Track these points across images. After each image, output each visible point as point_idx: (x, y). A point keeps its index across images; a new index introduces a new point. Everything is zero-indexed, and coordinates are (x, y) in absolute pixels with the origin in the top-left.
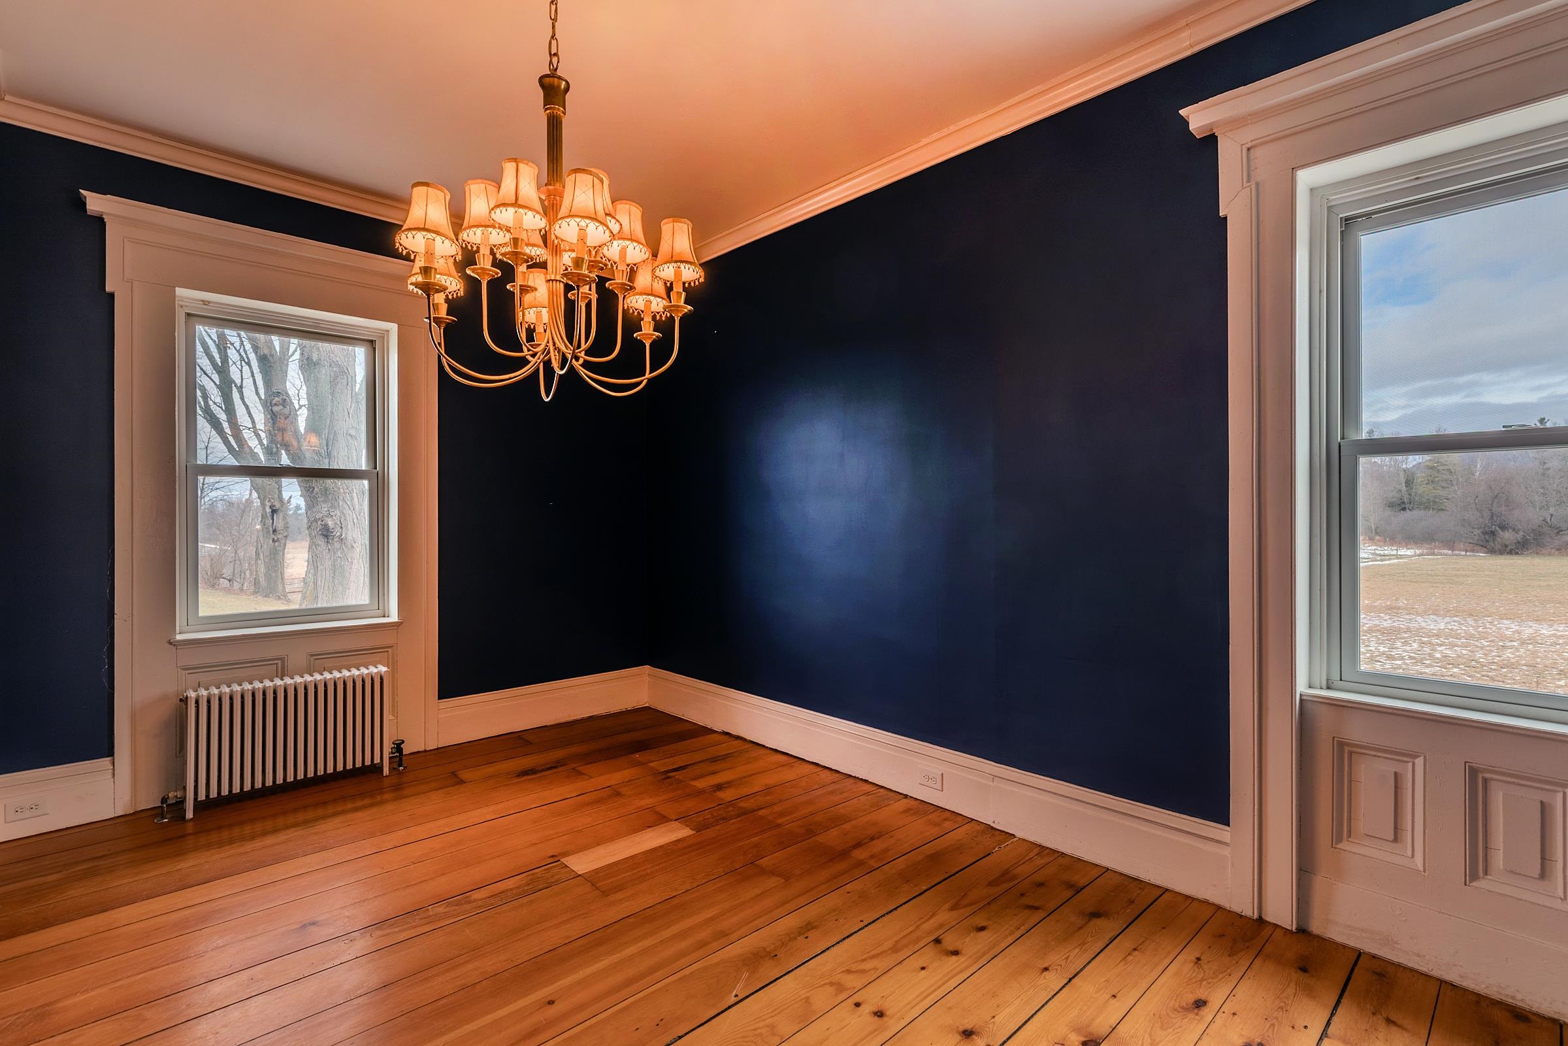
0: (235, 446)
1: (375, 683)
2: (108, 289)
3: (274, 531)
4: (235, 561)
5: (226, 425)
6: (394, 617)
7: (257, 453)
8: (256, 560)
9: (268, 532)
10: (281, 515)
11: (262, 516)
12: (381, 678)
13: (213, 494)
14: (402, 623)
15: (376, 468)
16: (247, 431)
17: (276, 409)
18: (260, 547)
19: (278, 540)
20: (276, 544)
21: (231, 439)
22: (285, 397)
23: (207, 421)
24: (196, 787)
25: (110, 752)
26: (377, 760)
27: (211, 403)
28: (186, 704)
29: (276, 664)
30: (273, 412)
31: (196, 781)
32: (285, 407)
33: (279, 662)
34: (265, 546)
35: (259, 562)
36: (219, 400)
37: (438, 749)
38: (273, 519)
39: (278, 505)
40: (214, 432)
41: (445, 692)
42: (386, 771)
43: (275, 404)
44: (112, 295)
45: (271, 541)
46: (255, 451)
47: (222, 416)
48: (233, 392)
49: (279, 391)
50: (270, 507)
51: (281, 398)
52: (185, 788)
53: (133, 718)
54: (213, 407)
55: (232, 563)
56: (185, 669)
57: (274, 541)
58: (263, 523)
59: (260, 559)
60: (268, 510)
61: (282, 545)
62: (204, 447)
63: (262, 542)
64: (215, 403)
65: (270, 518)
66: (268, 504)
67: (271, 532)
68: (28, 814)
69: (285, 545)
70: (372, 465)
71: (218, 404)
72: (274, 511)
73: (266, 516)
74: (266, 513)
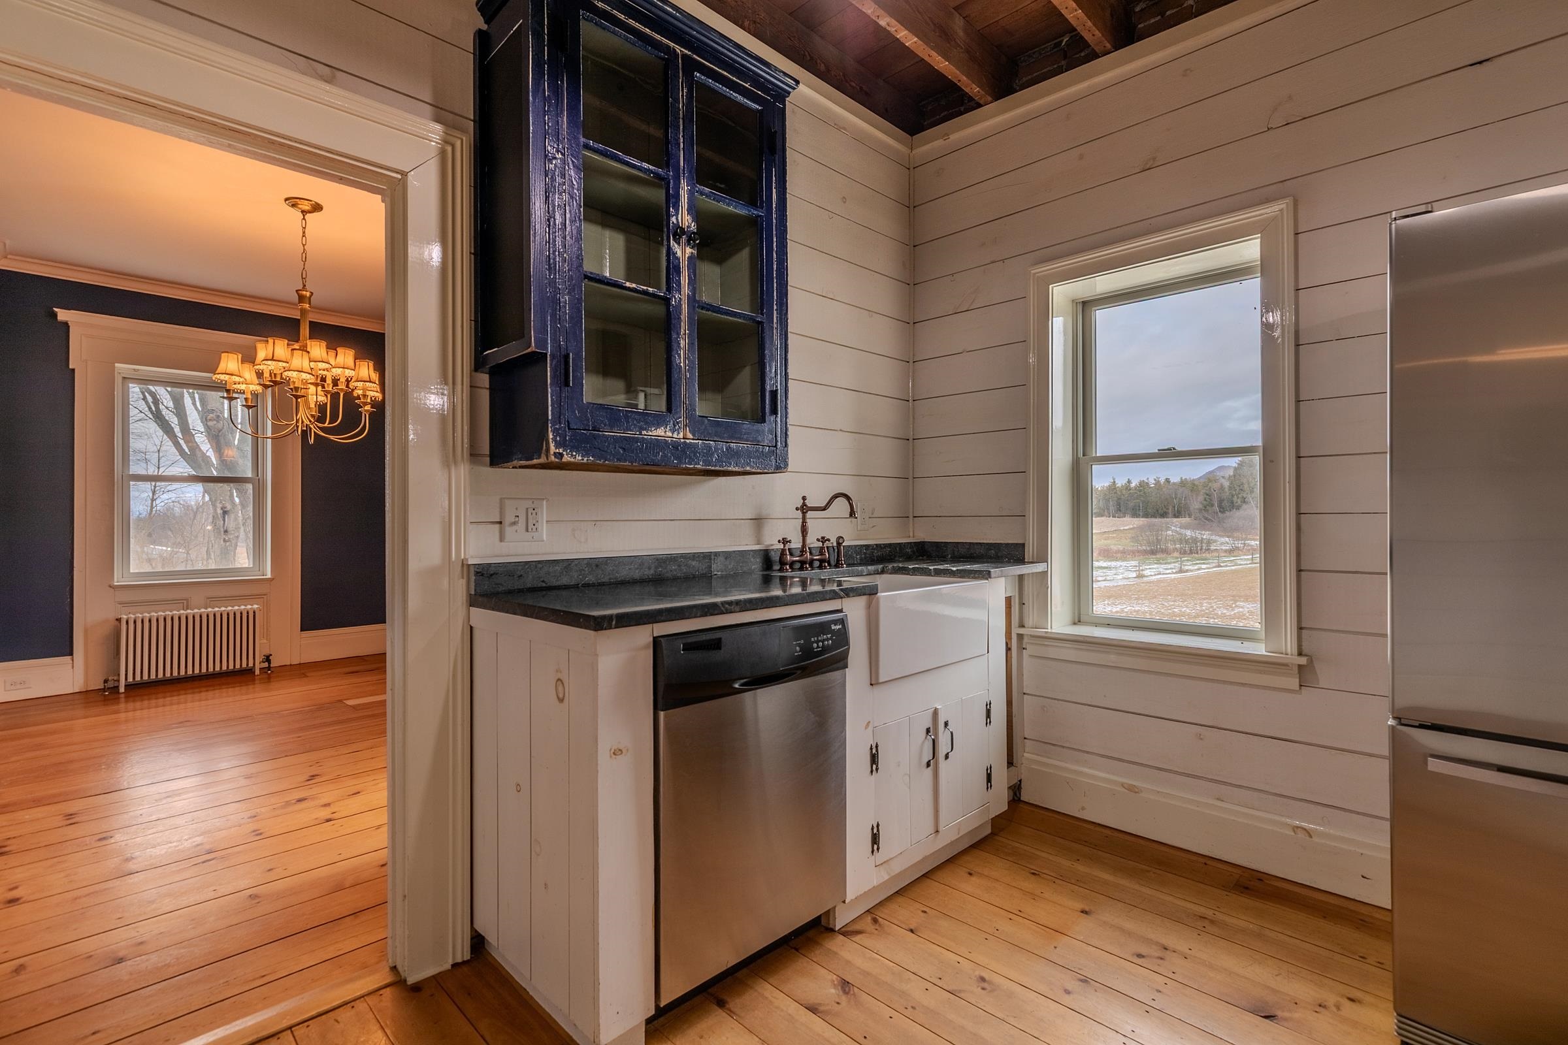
0: (187, 450)
1: (250, 616)
2: (71, 367)
3: (226, 531)
4: (187, 561)
5: (177, 430)
6: (269, 576)
7: (209, 457)
8: (207, 559)
9: (220, 532)
10: (232, 516)
11: (213, 517)
12: (254, 612)
13: (165, 496)
14: (273, 579)
15: (258, 476)
16: (200, 435)
17: (210, 423)
18: (211, 547)
19: (229, 540)
20: (228, 544)
21: (182, 442)
22: (218, 414)
23: (159, 426)
24: (126, 675)
25: (71, 654)
26: (251, 664)
27: (161, 407)
28: (120, 622)
29: (183, 603)
30: (208, 426)
31: (126, 671)
32: (218, 422)
33: (185, 602)
34: (216, 546)
35: (210, 561)
36: (171, 404)
37: (300, 664)
38: (224, 521)
39: (229, 507)
40: (165, 437)
41: (304, 628)
42: (257, 672)
43: (210, 420)
44: (73, 370)
45: (222, 541)
46: (207, 454)
47: (174, 421)
48: (185, 398)
49: (214, 409)
50: (222, 509)
51: (215, 414)
52: (119, 675)
53: (86, 631)
54: (164, 412)
55: (184, 563)
56: (120, 604)
57: (225, 541)
58: (214, 523)
59: (211, 558)
60: (219, 511)
61: (233, 545)
62: (156, 450)
63: (213, 542)
64: (167, 408)
65: (221, 519)
66: (219, 506)
67: (222, 533)
68: (19, 686)
69: (236, 545)
70: (255, 474)
71: (170, 409)
72: (225, 513)
73: (218, 517)
74: (217, 515)
